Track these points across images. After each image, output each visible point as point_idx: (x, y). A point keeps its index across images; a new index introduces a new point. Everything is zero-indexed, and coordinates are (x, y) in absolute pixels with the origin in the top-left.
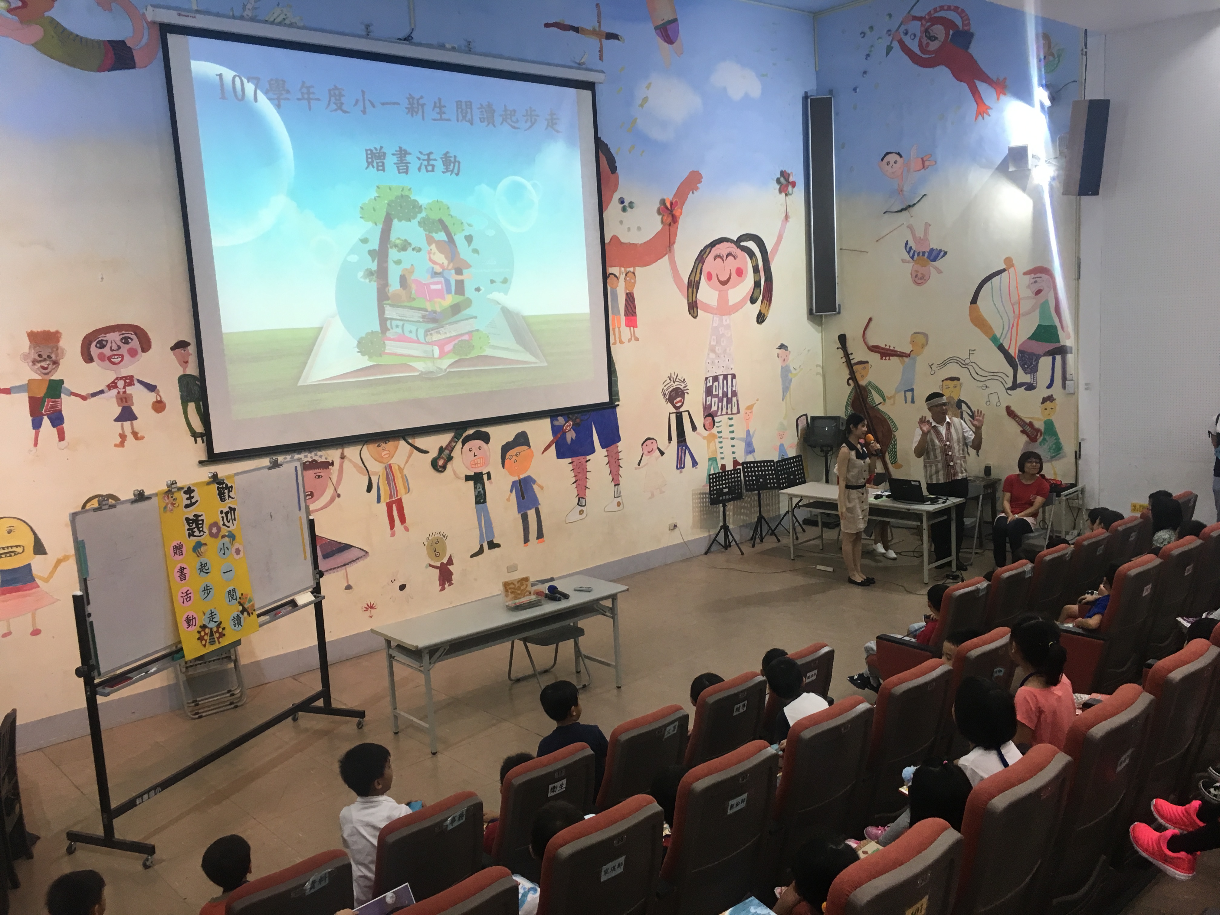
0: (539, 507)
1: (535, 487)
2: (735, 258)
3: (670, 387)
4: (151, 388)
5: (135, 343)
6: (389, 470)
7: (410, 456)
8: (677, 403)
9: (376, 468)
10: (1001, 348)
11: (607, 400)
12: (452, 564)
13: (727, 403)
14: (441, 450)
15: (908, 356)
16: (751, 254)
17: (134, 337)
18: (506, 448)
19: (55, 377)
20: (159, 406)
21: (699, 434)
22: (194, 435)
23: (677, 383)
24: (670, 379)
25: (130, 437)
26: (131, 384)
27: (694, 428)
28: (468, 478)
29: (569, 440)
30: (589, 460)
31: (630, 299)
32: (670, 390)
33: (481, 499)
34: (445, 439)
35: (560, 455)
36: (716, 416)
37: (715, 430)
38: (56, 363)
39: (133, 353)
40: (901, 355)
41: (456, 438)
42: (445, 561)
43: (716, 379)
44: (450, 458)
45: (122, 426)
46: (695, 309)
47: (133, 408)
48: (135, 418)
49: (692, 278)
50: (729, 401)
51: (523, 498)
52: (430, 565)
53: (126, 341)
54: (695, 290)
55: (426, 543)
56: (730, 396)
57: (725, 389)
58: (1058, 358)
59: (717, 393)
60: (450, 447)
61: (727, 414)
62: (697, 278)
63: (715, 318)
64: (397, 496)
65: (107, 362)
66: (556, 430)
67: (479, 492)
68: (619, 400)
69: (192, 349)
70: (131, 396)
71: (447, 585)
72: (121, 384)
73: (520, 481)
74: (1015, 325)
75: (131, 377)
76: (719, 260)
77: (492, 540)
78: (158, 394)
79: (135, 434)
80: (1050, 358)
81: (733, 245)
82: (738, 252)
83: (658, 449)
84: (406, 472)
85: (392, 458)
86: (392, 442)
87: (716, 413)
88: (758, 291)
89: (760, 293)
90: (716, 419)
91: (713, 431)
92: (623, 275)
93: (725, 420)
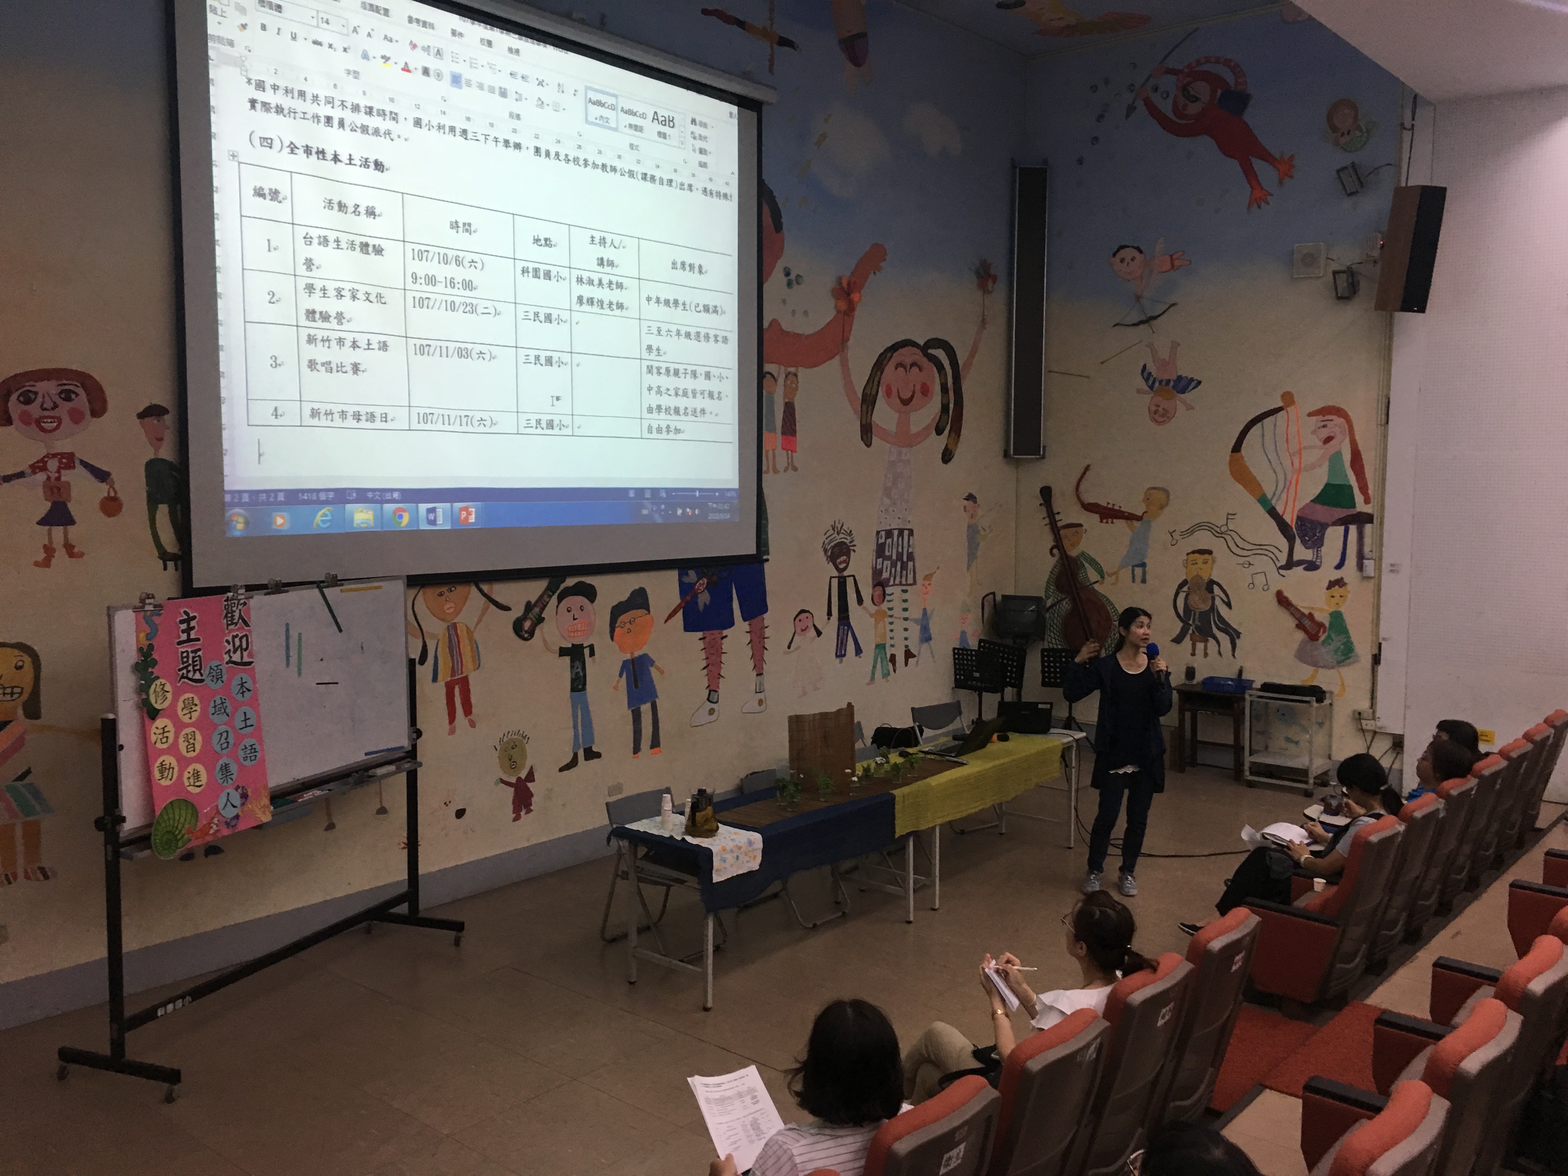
0: (657, 700)
1: (653, 670)
2: (920, 370)
3: (831, 541)
4: (102, 476)
5: (82, 400)
6: (452, 632)
7: (484, 611)
8: (841, 563)
9: (434, 627)
10: (1273, 513)
11: (752, 551)
12: (533, 780)
13: (902, 568)
14: (529, 607)
15: (1139, 518)
16: (940, 368)
17: (81, 391)
18: (618, 611)
21: (865, 609)
22: (164, 556)
23: (842, 536)
24: (833, 529)
25: (60, 554)
26: (70, 466)
27: (860, 601)
28: (563, 652)
29: (701, 606)
30: (726, 636)
31: (789, 410)
32: (833, 544)
33: (578, 684)
34: (535, 589)
35: (689, 627)
36: (888, 586)
37: (885, 606)
39: (77, 417)
40: (1130, 517)
41: (550, 590)
42: (523, 775)
43: (889, 534)
44: (540, 620)
45: (50, 533)
46: (869, 435)
47: (70, 505)
48: (72, 522)
49: (868, 391)
50: (904, 567)
51: (636, 687)
52: (503, 781)
53: (67, 396)
54: (870, 408)
55: (498, 748)
56: (905, 559)
58: (1353, 529)
59: (890, 554)
60: (542, 603)
61: (901, 584)
62: (874, 392)
63: (892, 450)
64: (462, 673)
65: (34, 426)
66: (685, 589)
67: (577, 673)
69: (169, 419)
70: (67, 485)
71: (523, 813)
72: (53, 465)
73: (633, 661)
74: (1294, 482)
75: (71, 456)
76: (901, 369)
77: (591, 748)
78: (112, 487)
79: (69, 548)
80: (1342, 529)
81: (918, 351)
82: (924, 362)
83: (814, 626)
84: (477, 636)
85: (458, 614)
86: (460, 590)
87: (888, 582)
88: (946, 417)
89: (948, 421)
90: (887, 590)
91: (882, 606)
92: (782, 377)
93: (897, 592)
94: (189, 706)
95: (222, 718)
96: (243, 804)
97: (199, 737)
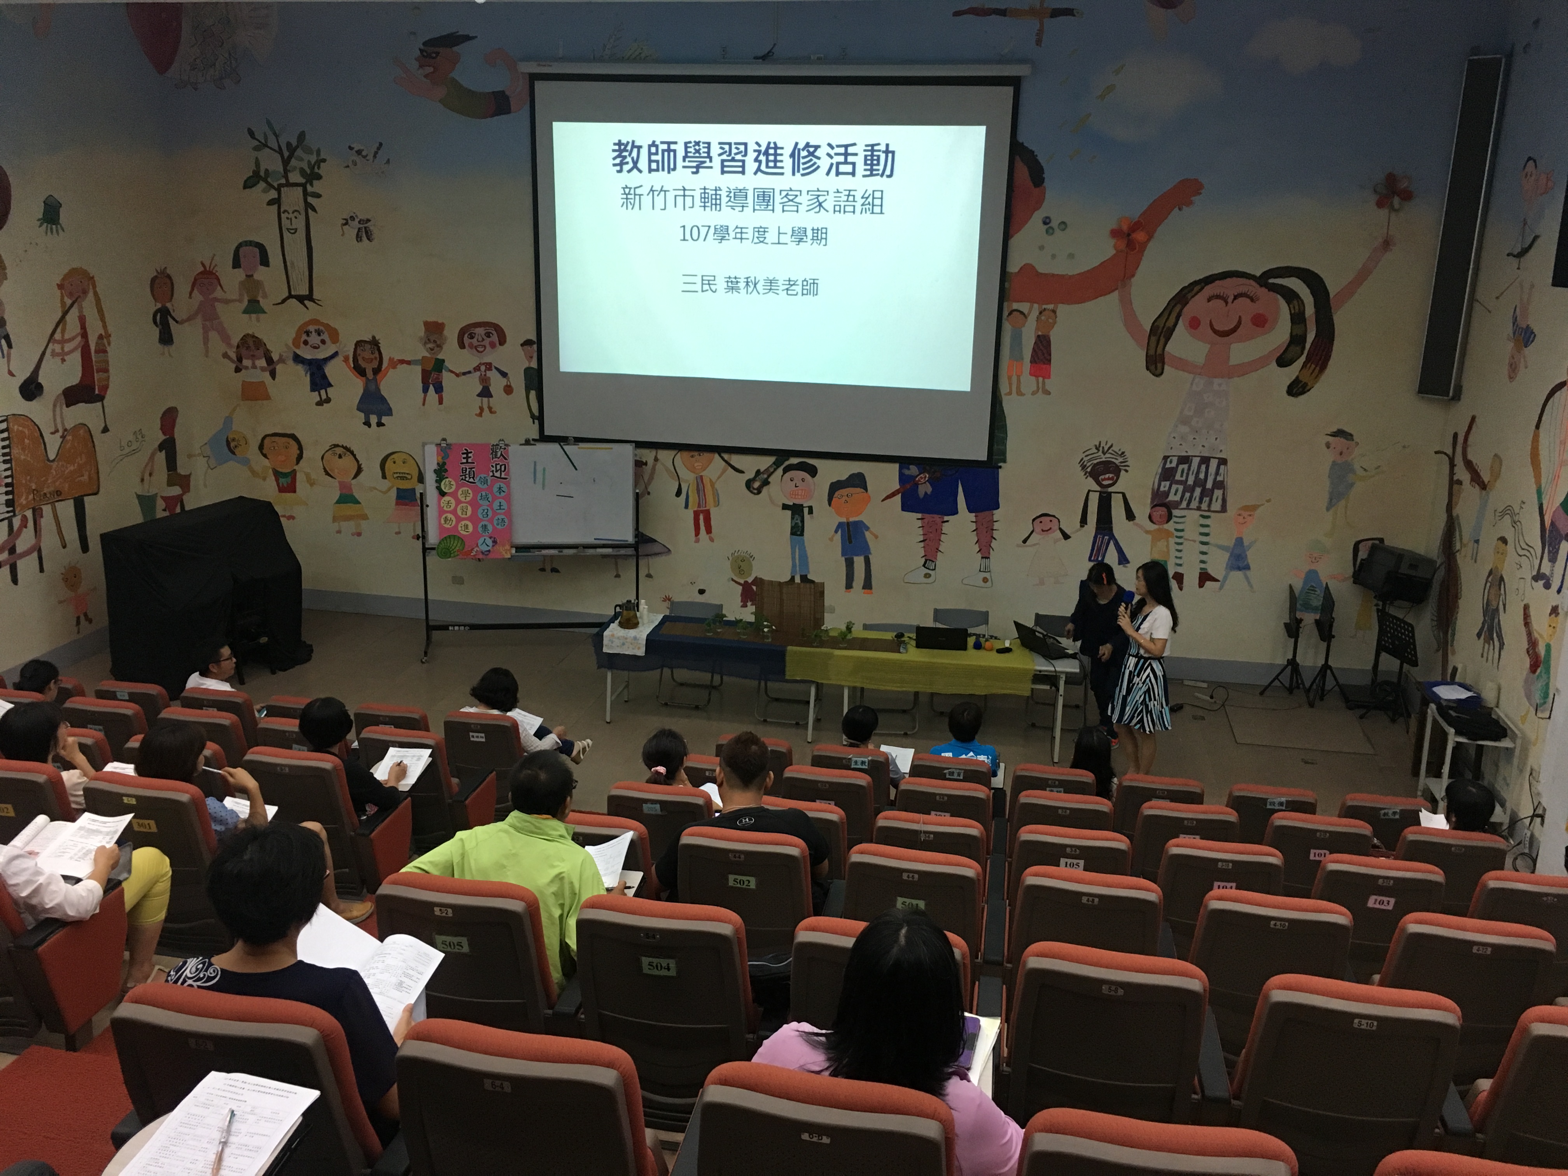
0: (870, 557)
1: (867, 534)
2: (1252, 300)
3: (1095, 458)
4: (504, 374)
5: (495, 338)
6: (699, 481)
7: (724, 471)
8: (1103, 480)
9: (687, 476)
10: (1541, 510)
11: (983, 456)
13: (1203, 496)
14: (758, 472)
15: (1485, 488)
16: (1290, 296)
17: (494, 332)
18: (835, 487)
19: (440, 357)
20: (508, 390)
21: (1137, 525)
22: (533, 416)
23: (1108, 455)
24: (1097, 449)
25: (486, 410)
26: (490, 369)
27: (1130, 515)
28: (785, 507)
29: (921, 493)
30: (947, 521)
31: (1043, 342)
32: (1095, 462)
33: (797, 531)
34: (764, 462)
35: (905, 507)
37: (1170, 526)
38: (440, 346)
39: (493, 345)
40: (1482, 484)
42: (750, 580)
43: (1185, 460)
44: (766, 483)
45: (482, 400)
46: (1159, 365)
47: (490, 388)
48: (492, 396)
49: (1161, 323)
50: (1207, 493)
51: (850, 542)
52: (733, 580)
53: (488, 335)
55: (730, 558)
56: (1209, 485)
61: (1199, 509)
62: (1170, 324)
63: (1196, 381)
64: (706, 507)
65: (475, 350)
67: (796, 524)
68: (1005, 461)
69: (535, 346)
70: (489, 378)
72: (483, 368)
73: (849, 524)
74: (1557, 477)
75: (490, 364)
76: (1220, 302)
77: (806, 575)
78: (508, 380)
79: (490, 408)
81: (1252, 282)
82: (1262, 292)
83: (1061, 530)
84: (717, 486)
85: (704, 470)
86: (707, 455)
87: (1177, 505)
88: (1298, 349)
89: (1302, 354)
90: (1175, 512)
91: (1166, 526)
92: (1035, 313)
93: (1193, 516)
94: (466, 494)
95: (484, 503)
96: (493, 546)
97: (469, 508)
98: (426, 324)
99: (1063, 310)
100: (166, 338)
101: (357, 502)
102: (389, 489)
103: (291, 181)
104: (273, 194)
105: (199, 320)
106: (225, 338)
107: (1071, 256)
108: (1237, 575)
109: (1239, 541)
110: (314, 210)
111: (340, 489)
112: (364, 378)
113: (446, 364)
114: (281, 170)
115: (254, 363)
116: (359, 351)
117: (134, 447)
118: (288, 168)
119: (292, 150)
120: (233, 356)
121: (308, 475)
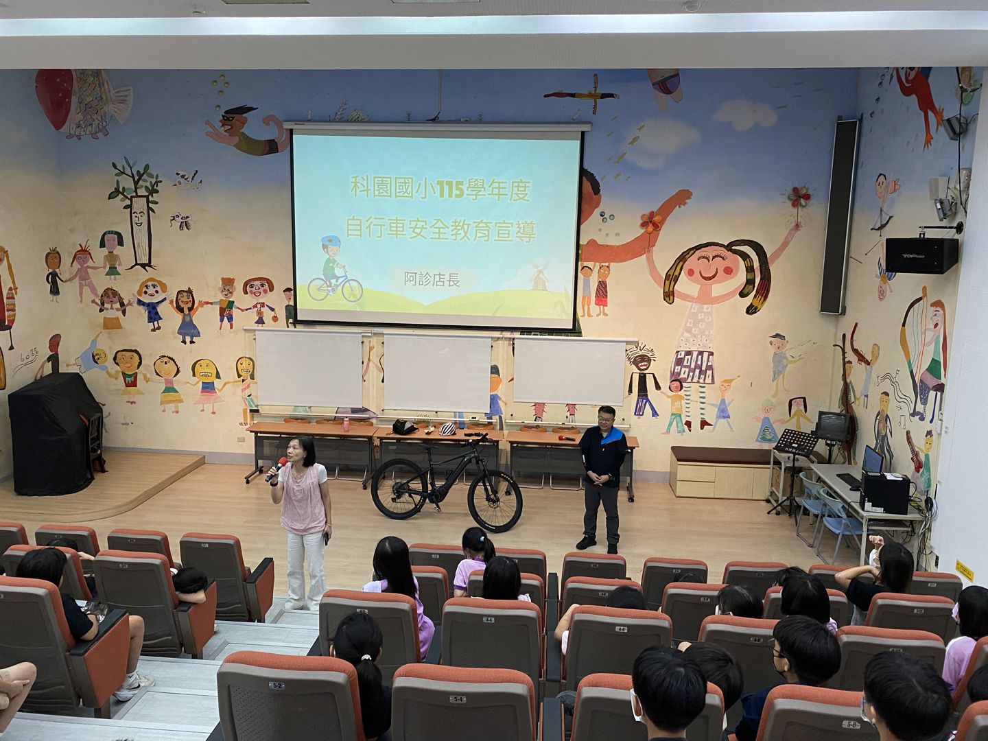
0: (502, 416)
1: (500, 403)
3: (634, 354)
4: (273, 310)
5: (267, 287)
8: (641, 366)
10: (912, 372)
13: (700, 374)
15: (869, 364)
16: (745, 256)
17: (266, 284)
19: (231, 299)
20: (275, 319)
21: (662, 392)
23: (643, 351)
24: (637, 348)
26: (263, 306)
27: (658, 387)
31: (602, 286)
36: (685, 382)
37: (682, 393)
38: (231, 293)
39: (265, 292)
40: (866, 362)
43: (689, 353)
45: (258, 326)
46: (671, 297)
47: (263, 318)
48: (264, 323)
49: (671, 273)
50: (702, 373)
51: (490, 407)
53: (262, 285)
54: (673, 283)
56: (704, 368)
57: (699, 363)
58: (939, 394)
59: (689, 364)
61: (698, 382)
62: (677, 273)
63: (693, 306)
65: (254, 295)
69: (292, 292)
70: (263, 312)
72: (259, 306)
74: (921, 354)
75: (264, 303)
76: (703, 260)
78: (275, 313)
80: (935, 393)
81: (723, 248)
82: (729, 254)
87: (685, 380)
88: (751, 287)
89: (754, 289)
90: (684, 384)
91: (680, 393)
92: (597, 269)
93: (695, 386)
98: (223, 279)
99: (612, 265)
100: (55, 291)
101: (176, 391)
102: (198, 382)
103: (139, 194)
104: (128, 202)
105: (77, 281)
106: (94, 290)
107: (617, 234)
108: (722, 421)
109: (723, 401)
110: (153, 211)
111: (166, 384)
112: (182, 314)
113: (235, 303)
114: (133, 188)
115: (112, 306)
116: (179, 297)
117: (30, 359)
118: (137, 186)
119: (140, 176)
120: (99, 302)
121: (145, 376)
